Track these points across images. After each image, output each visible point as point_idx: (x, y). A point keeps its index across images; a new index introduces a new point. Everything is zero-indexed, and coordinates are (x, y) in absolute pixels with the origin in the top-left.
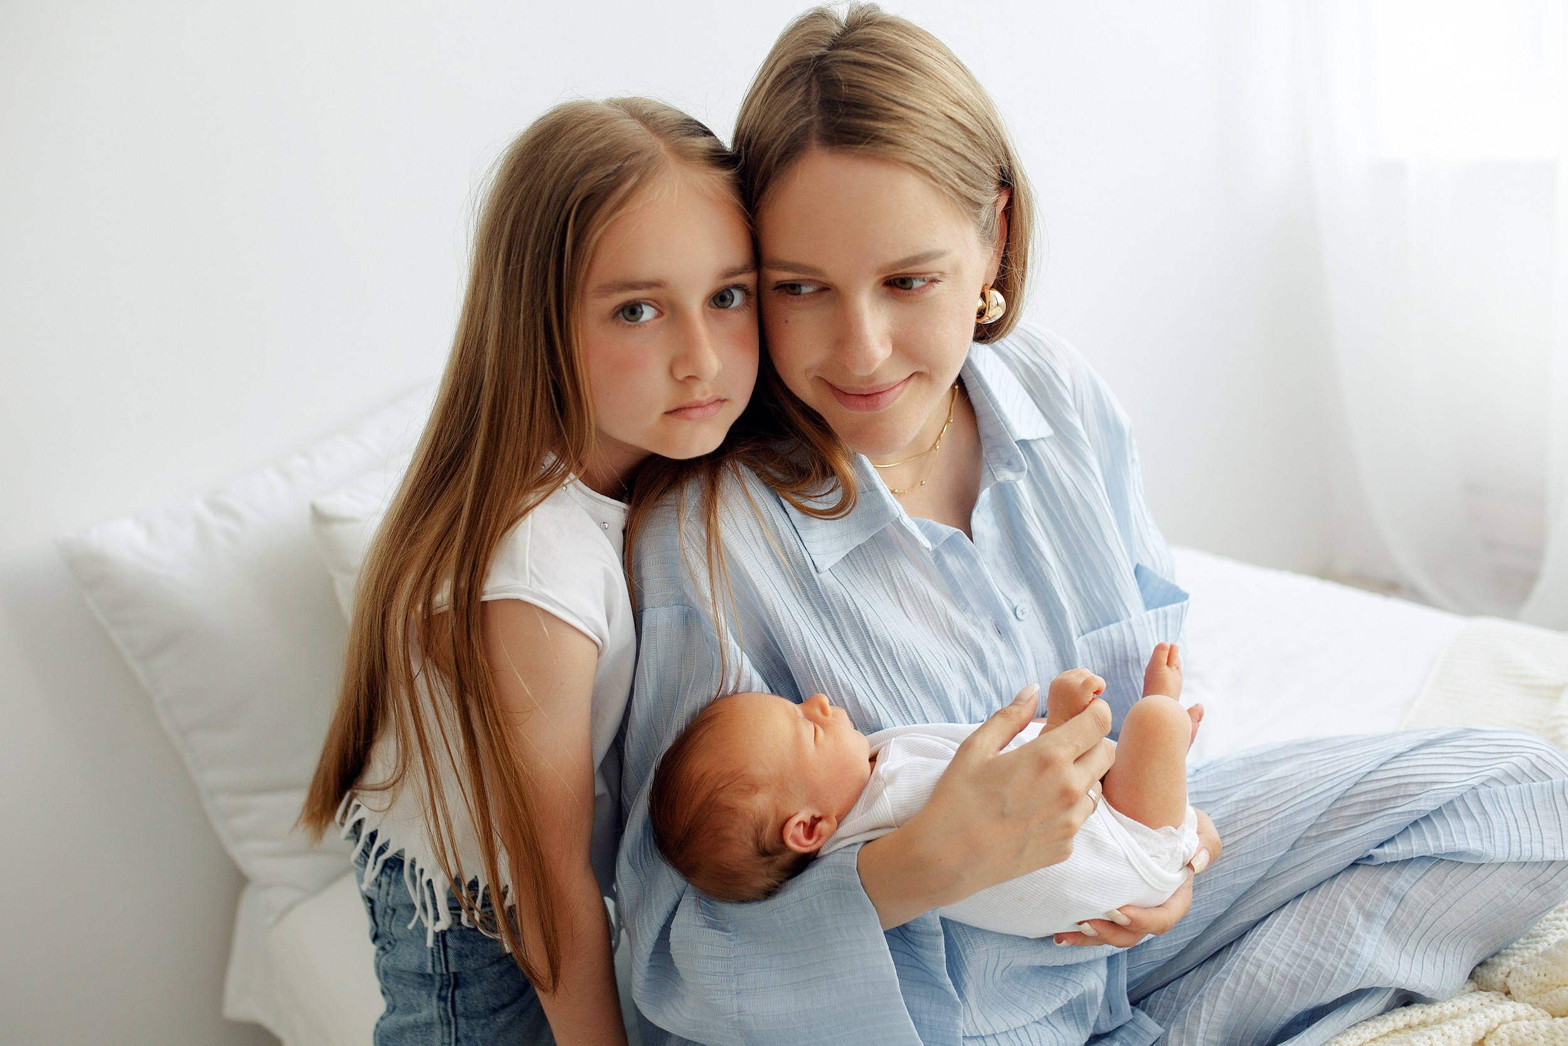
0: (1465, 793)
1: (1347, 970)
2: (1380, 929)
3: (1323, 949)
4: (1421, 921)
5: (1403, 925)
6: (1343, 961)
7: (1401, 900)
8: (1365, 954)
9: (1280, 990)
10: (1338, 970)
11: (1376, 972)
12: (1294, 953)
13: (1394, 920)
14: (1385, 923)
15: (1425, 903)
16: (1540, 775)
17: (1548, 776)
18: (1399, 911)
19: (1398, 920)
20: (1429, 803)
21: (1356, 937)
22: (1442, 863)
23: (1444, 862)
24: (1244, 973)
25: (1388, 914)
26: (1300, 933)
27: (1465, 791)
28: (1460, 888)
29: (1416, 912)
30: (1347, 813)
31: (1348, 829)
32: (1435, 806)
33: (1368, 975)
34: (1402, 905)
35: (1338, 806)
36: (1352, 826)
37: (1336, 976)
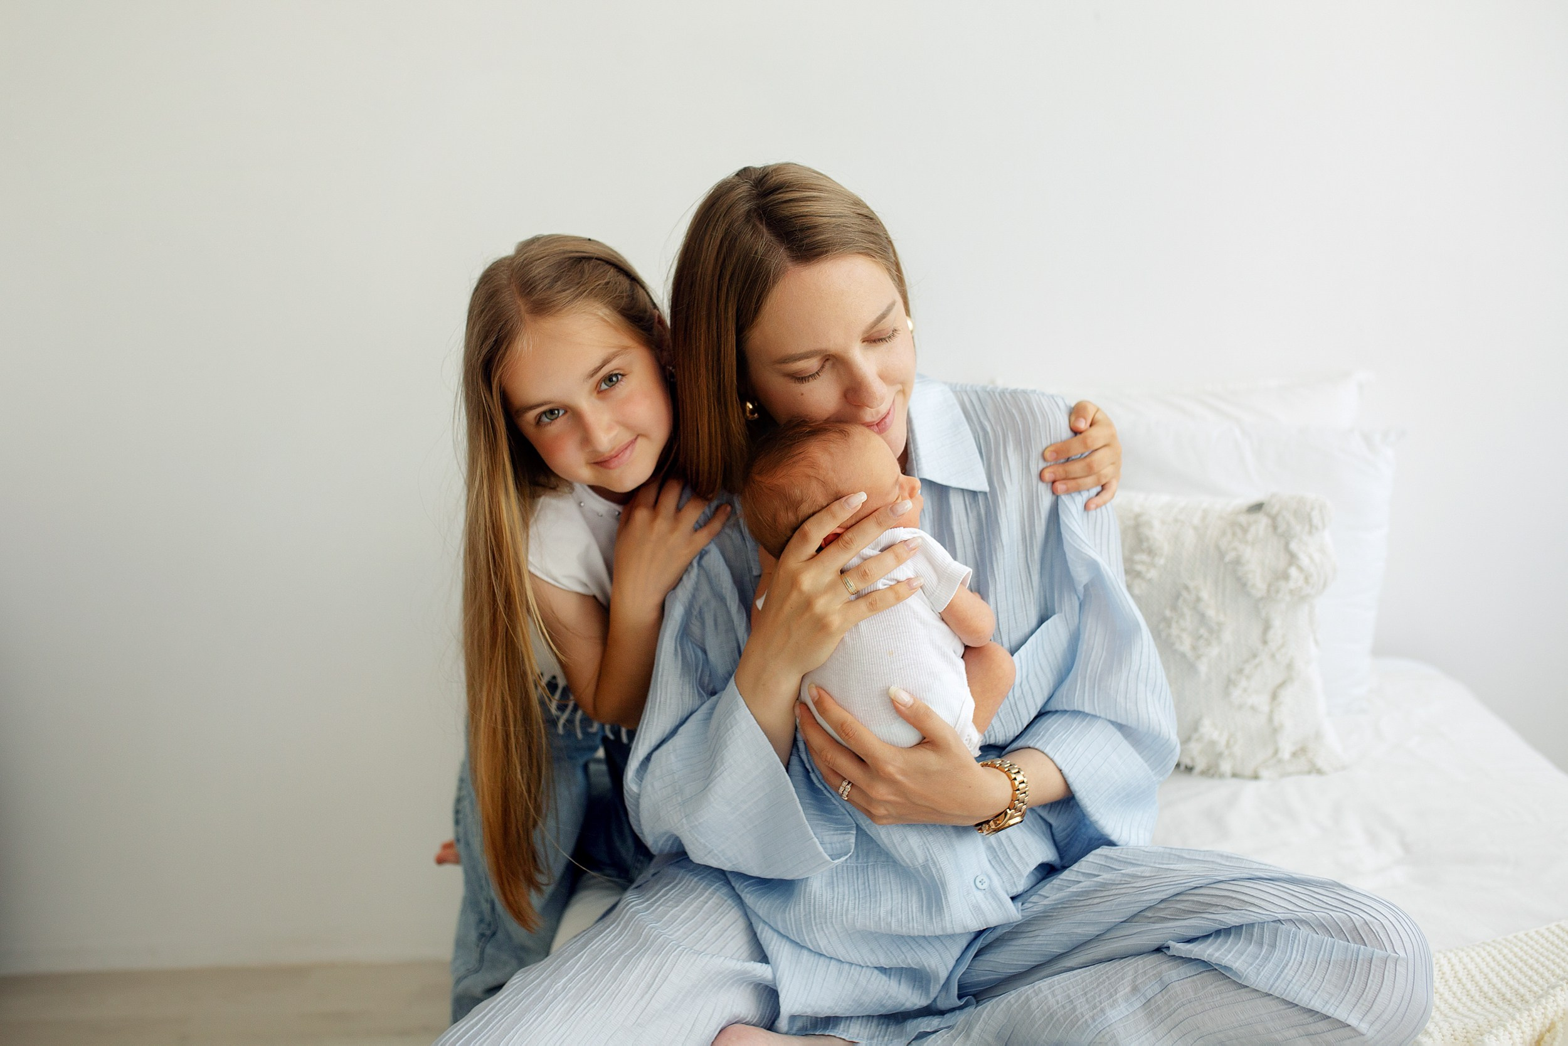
0: (1268, 922)
1: (1090, 1021)
2: (1138, 1005)
3: (1087, 1000)
4: (1174, 1012)
5: (1159, 1008)
6: (1091, 1014)
7: (1165, 987)
8: (1111, 1016)
9: (1040, 1018)
10: (1084, 1019)
11: (1111, 1033)
12: (1069, 996)
13: (1153, 1001)
14: (1144, 1001)
15: (1183, 998)
16: (1357, 938)
17: (1364, 942)
18: (1159, 995)
19: (1155, 1002)
20: (1233, 919)
21: (1113, 1001)
22: (1213, 972)
23: (1217, 972)
24: (1025, 995)
25: (1149, 994)
26: (1084, 983)
27: (1267, 920)
28: (1219, 998)
29: (1173, 1002)
30: (1179, 906)
31: (1173, 919)
32: (1238, 923)
33: (1103, 1033)
34: (1163, 992)
35: (1178, 899)
36: (1177, 918)
37: (1079, 1023)
